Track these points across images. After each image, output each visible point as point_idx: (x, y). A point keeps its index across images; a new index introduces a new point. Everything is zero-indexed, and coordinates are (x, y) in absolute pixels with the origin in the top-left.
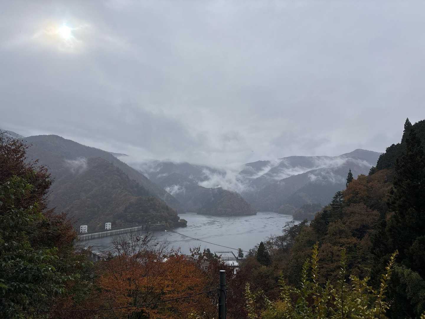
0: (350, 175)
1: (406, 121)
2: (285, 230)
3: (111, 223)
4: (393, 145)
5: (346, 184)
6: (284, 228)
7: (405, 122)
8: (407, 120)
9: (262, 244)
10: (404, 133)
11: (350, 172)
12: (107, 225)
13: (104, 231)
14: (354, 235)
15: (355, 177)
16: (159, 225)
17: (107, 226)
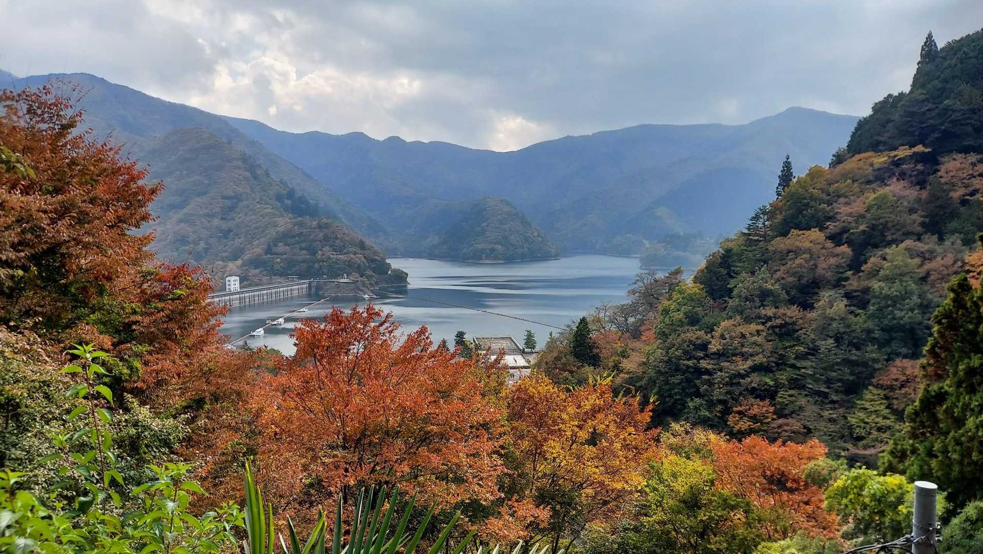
0: (787, 166)
1: (927, 38)
2: (633, 292)
3: (238, 278)
4: (890, 96)
5: (777, 188)
6: (633, 287)
7: (925, 40)
8: (930, 36)
9: (583, 321)
10: (917, 67)
11: (788, 159)
12: (229, 281)
13: (225, 295)
14: (792, 301)
15: (800, 172)
16: (346, 280)
17: (229, 285)
